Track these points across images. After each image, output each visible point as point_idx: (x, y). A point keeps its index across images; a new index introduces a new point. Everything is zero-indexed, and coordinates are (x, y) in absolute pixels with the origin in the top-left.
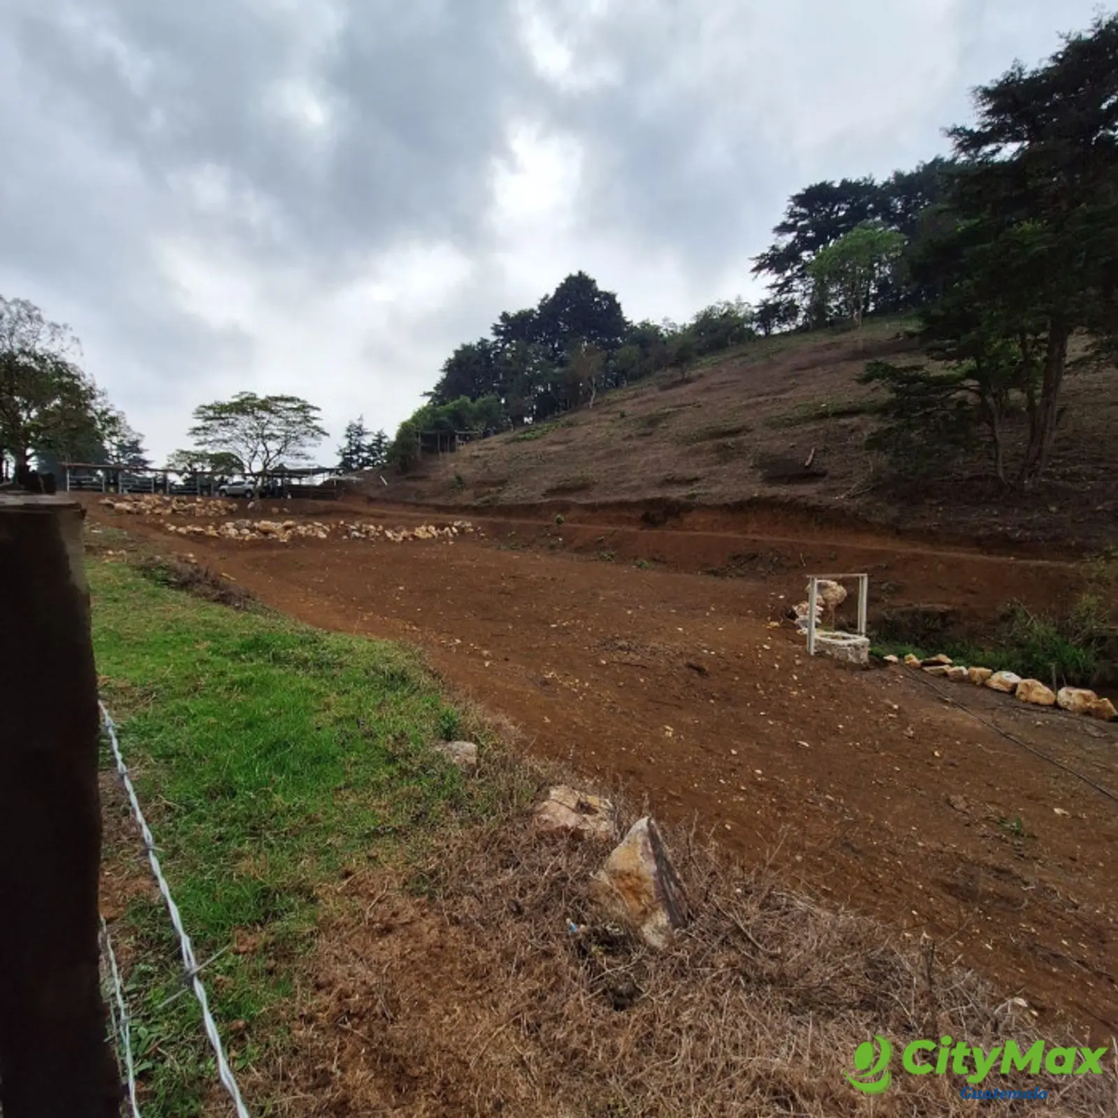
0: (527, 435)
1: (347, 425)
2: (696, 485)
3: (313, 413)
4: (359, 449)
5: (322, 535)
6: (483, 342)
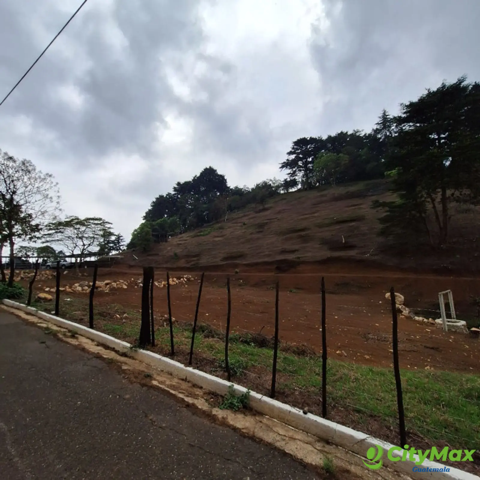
0: (201, 234)
2: (297, 253)
3: (108, 226)
4: (109, 242)
5: (125, 287)
6: (169, 194)
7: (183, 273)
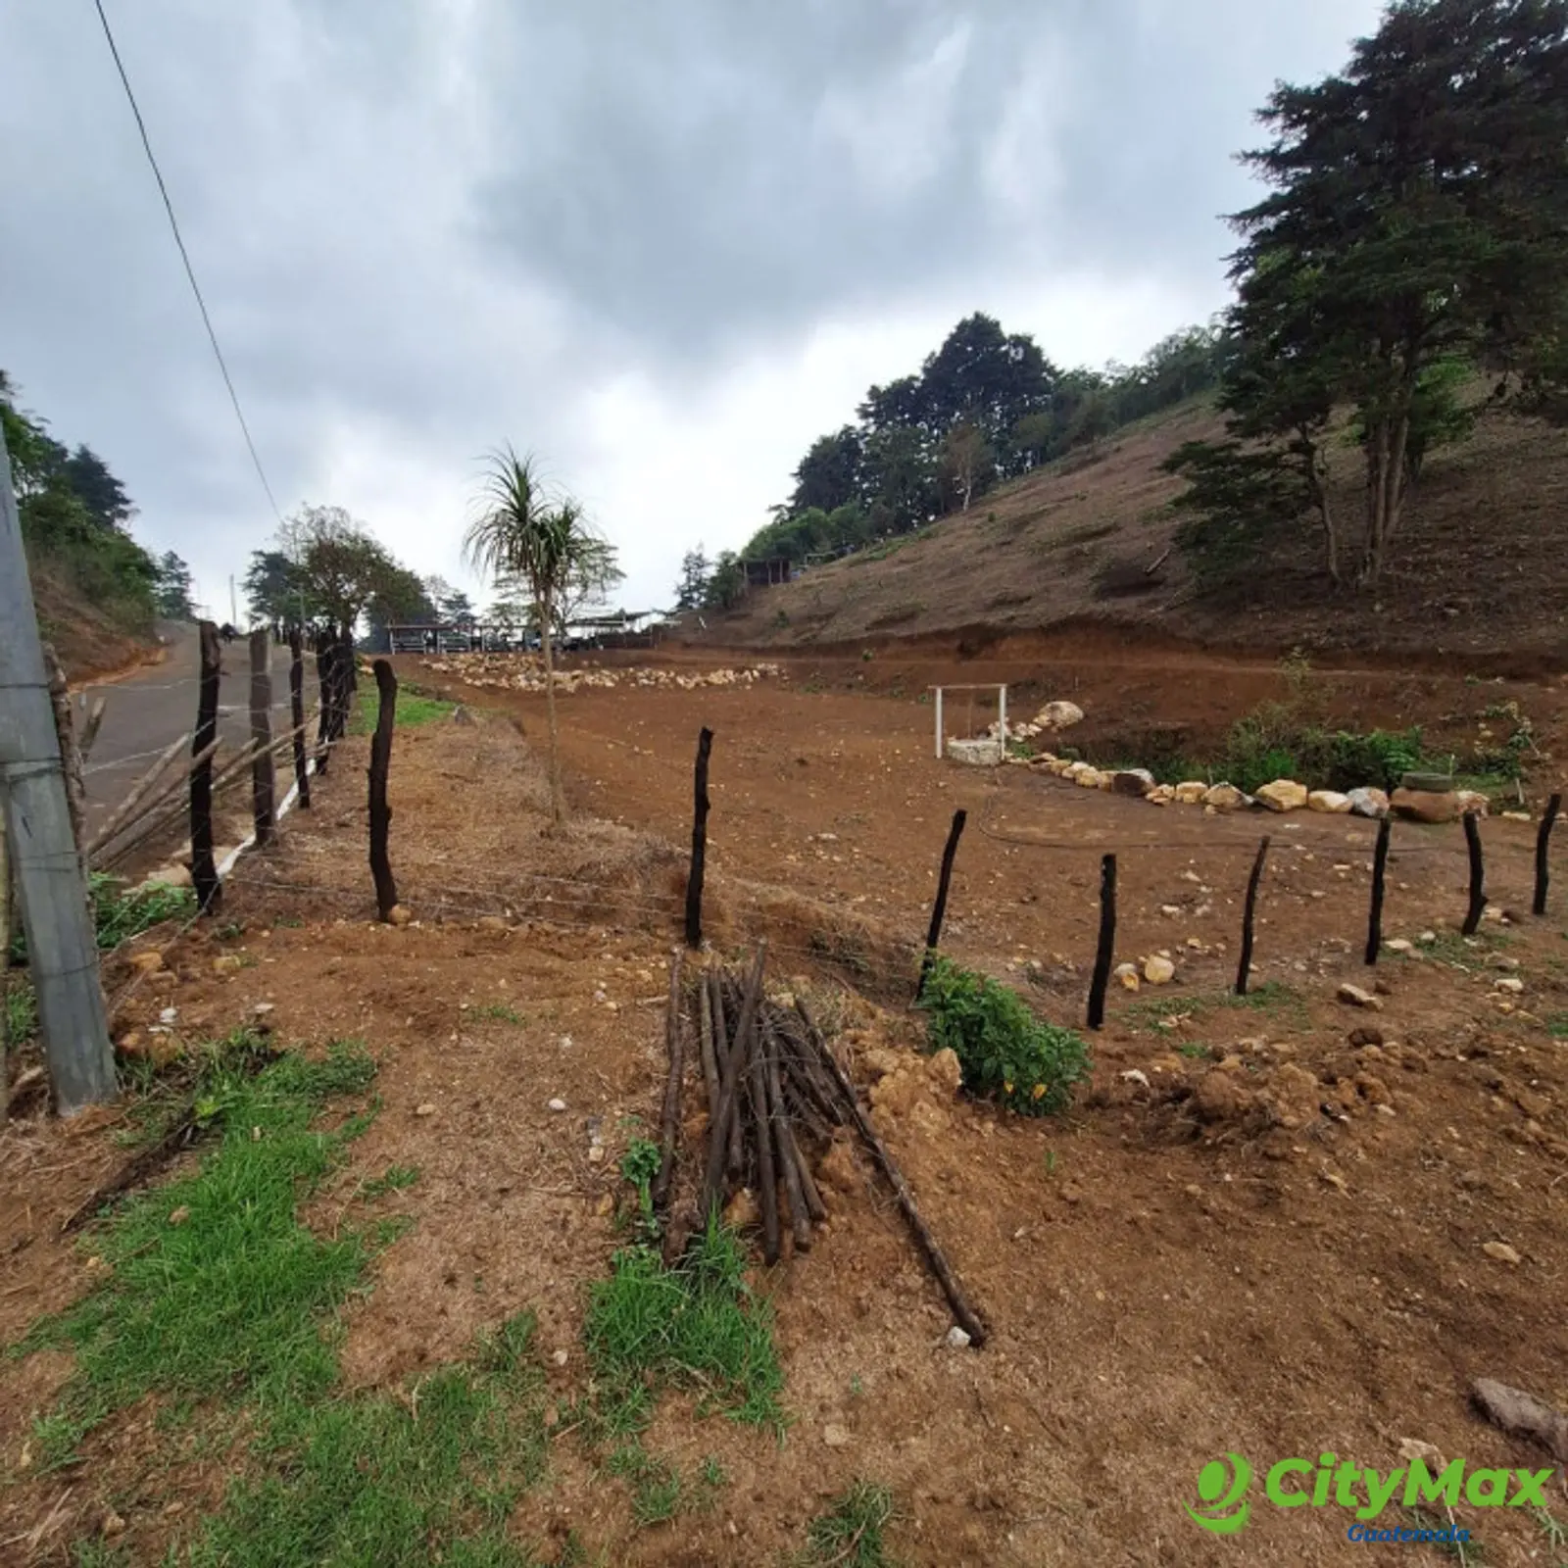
0: (875, 554)
1: (684, 556)
2: (1026, 604)
3: (611, 554)
4: (700, 584)
5: (609, 684)
6: (848, 430)
7: (753, 659)
